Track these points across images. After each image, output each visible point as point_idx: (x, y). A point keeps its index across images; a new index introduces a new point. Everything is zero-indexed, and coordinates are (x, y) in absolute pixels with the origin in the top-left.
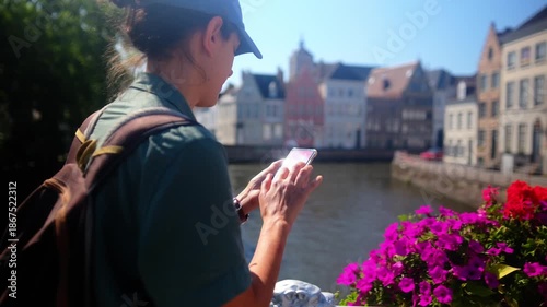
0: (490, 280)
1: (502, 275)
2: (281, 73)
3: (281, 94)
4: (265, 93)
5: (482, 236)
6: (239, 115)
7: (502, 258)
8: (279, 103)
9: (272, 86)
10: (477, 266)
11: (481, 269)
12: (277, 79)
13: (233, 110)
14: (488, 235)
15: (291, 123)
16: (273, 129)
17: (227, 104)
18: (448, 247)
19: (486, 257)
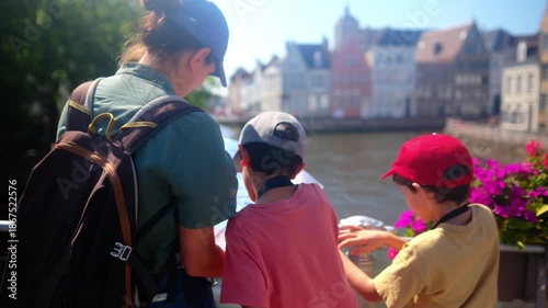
0: (529, 216)
1: (540, 212)
2: (326, 42)
3: (326, 64)
4: (310, 63)
5: (524, 183)
6: (285, 86)
7: (541, 199)
8: (324, 73)
9: (317, 56)
10: (519, 206)
11: (521, 208)
12: (322, 48)
13: (278, 82)
14: (529, 182)
15: (338, 93)
16: (318, 99)
17: (272, 76)
18: (492, 191)
19: (526, 200)
